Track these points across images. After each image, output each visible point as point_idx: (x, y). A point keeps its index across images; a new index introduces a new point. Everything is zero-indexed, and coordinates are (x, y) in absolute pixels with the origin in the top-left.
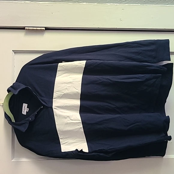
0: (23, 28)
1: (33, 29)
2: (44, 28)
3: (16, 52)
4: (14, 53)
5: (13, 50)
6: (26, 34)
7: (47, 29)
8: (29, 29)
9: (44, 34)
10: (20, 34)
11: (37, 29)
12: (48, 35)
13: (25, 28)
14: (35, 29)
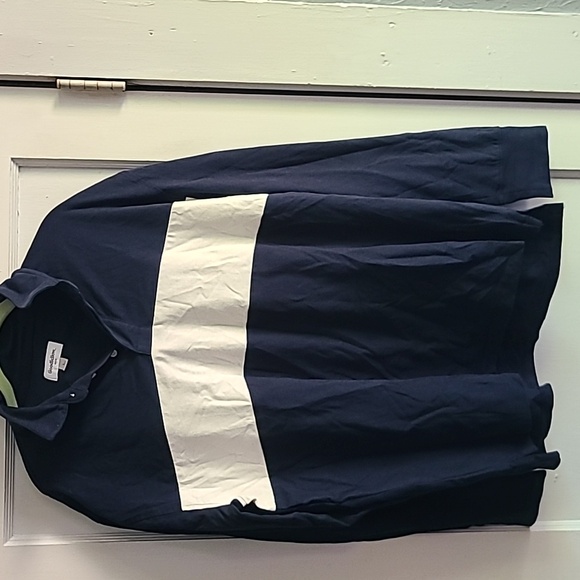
0: (50, 83)
1: (85, 87)
2: (123, 84)
3: (23, 164)
4: (16, 168)
5: (12, 159)
6: (60, 103)
7: (133, 86)
8: (70, 86)
9: (121, 104)
10: (41, 104)
11: (98, 88)
12: (137, 108)
13: (58, 81)
14: (91, 87)
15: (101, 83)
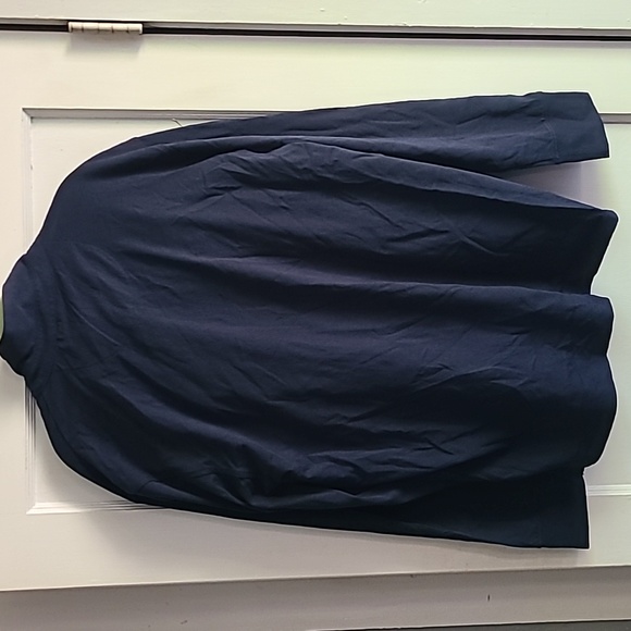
0: (61, 27)
1: (99, 30)
2: (140, 26)
3: (35, 115)
4: (27, 119)
5: (24, 109)
6: (73, 48)
7: (150, 29)
8: (83, 29)
9: (138, 48)
10: (52, 49)
11: (113, 31)
12: (155, 52)
13: (70, 24)
14: (106, 31)
15: (116, 26)
